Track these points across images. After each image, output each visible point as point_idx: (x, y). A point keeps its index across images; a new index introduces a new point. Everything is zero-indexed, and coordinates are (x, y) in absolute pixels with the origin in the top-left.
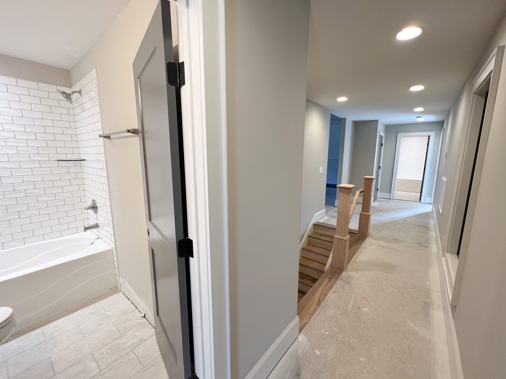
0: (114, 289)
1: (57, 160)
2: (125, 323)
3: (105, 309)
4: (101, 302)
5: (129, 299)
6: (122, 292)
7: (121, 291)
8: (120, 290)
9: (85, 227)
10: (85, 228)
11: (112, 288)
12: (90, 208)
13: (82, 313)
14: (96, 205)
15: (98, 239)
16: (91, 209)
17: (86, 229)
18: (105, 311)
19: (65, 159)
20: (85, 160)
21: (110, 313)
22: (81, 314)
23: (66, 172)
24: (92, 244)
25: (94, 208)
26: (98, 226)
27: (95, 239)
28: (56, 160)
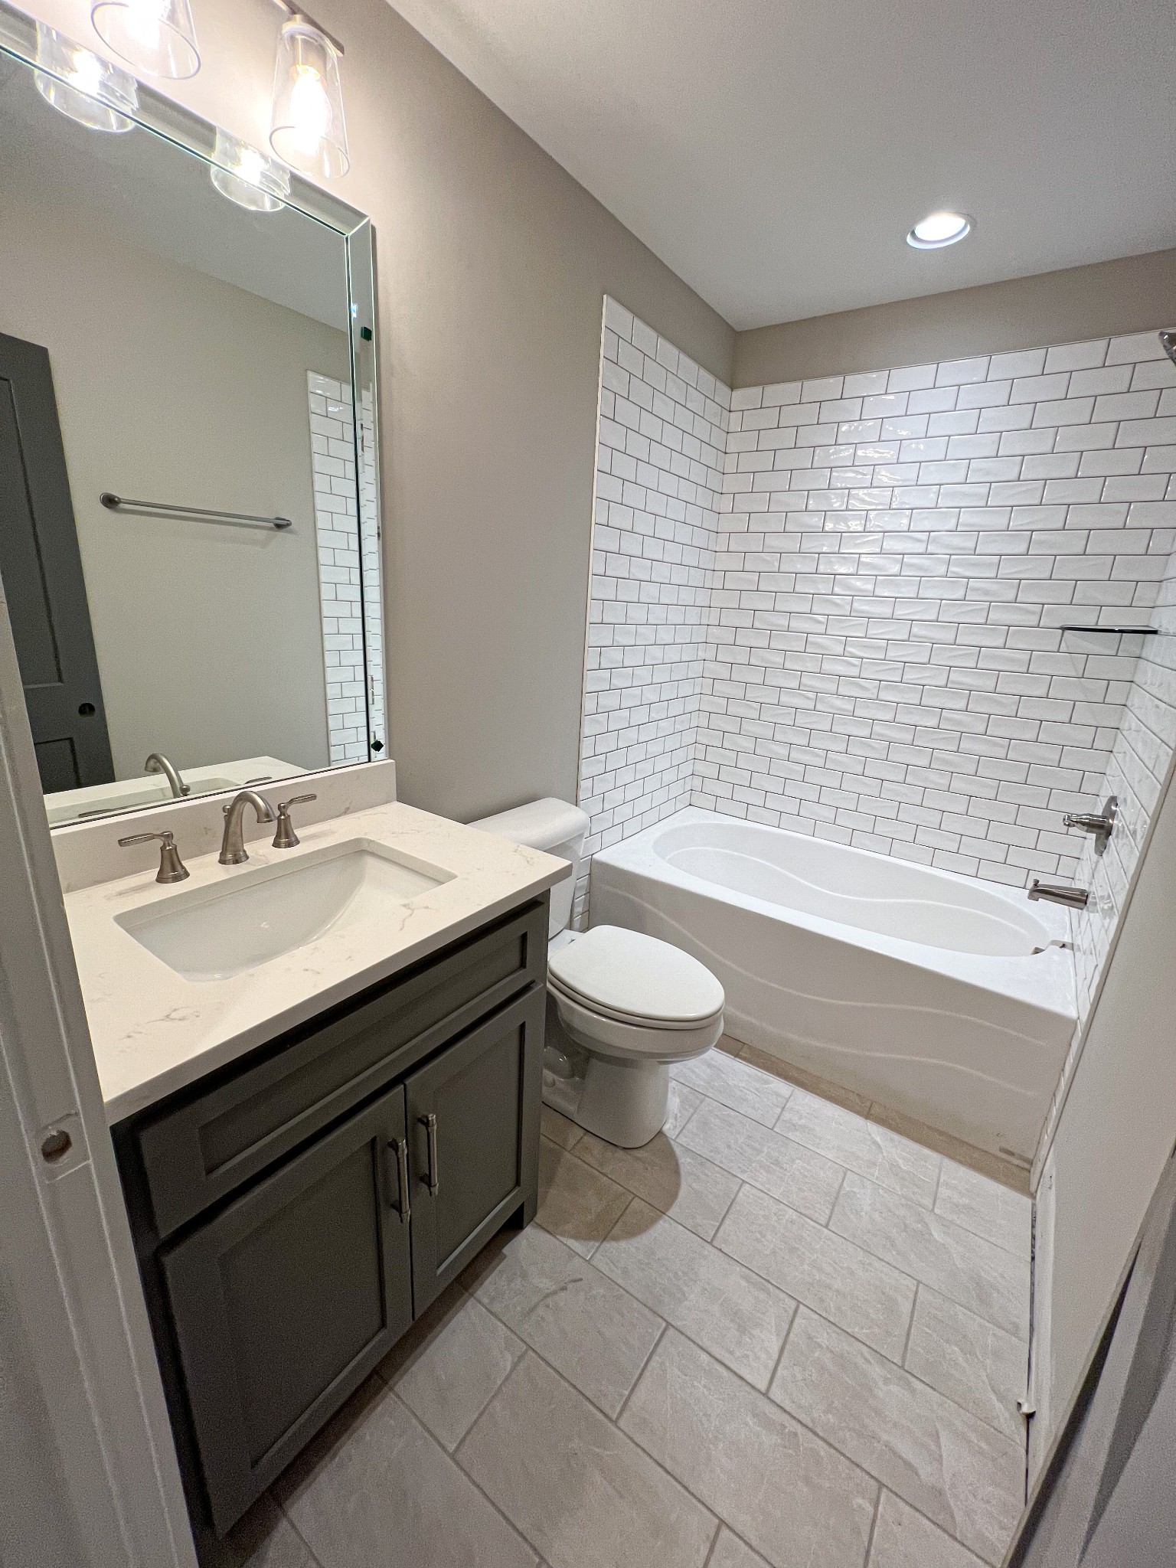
0: (1016, 1162)
1: (1061, 628)
2: (947, 1341)
3: (938, 1201)
4: (948, 1163)
5: (1033, 1259)
6: (1034, 1205)
7: (1033, 1196)
8: (1033, 1189)
9: (1038, 881)
10: (1036, 885)
11: (1012, 1154)
12: (1084, 824)
13: (880, 1142)
14: (1110, 821)
15: (1064, 946)
16: (1086, 828)
17: (1039, 891)
18: (933, 1210)
19: (1090, 623)
20: (1155, 632)
21: (937, 1235)
22: (875, 1143)
23: (1074, 674)
24: (1037, 951)
25: (1101, 828)
26: (1086, 904)
27: (1054, 943)
28: (1058, 626)
